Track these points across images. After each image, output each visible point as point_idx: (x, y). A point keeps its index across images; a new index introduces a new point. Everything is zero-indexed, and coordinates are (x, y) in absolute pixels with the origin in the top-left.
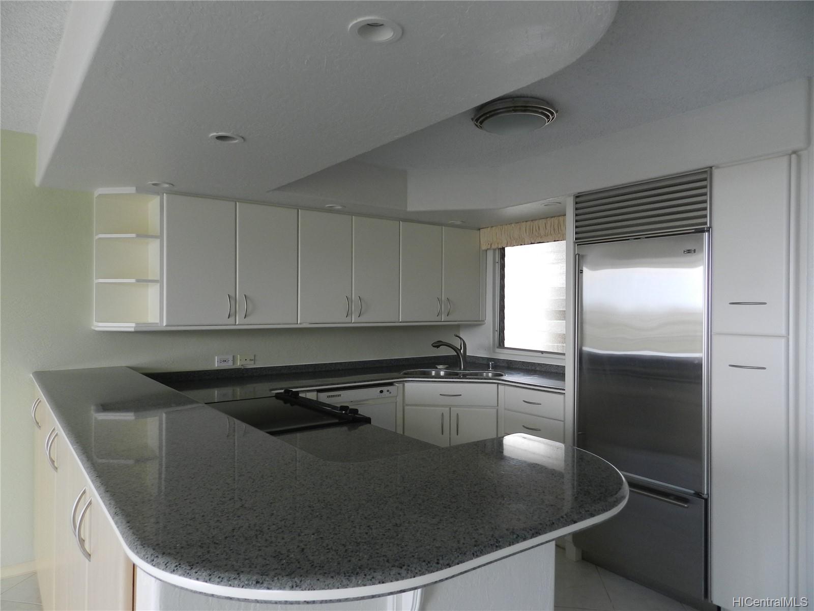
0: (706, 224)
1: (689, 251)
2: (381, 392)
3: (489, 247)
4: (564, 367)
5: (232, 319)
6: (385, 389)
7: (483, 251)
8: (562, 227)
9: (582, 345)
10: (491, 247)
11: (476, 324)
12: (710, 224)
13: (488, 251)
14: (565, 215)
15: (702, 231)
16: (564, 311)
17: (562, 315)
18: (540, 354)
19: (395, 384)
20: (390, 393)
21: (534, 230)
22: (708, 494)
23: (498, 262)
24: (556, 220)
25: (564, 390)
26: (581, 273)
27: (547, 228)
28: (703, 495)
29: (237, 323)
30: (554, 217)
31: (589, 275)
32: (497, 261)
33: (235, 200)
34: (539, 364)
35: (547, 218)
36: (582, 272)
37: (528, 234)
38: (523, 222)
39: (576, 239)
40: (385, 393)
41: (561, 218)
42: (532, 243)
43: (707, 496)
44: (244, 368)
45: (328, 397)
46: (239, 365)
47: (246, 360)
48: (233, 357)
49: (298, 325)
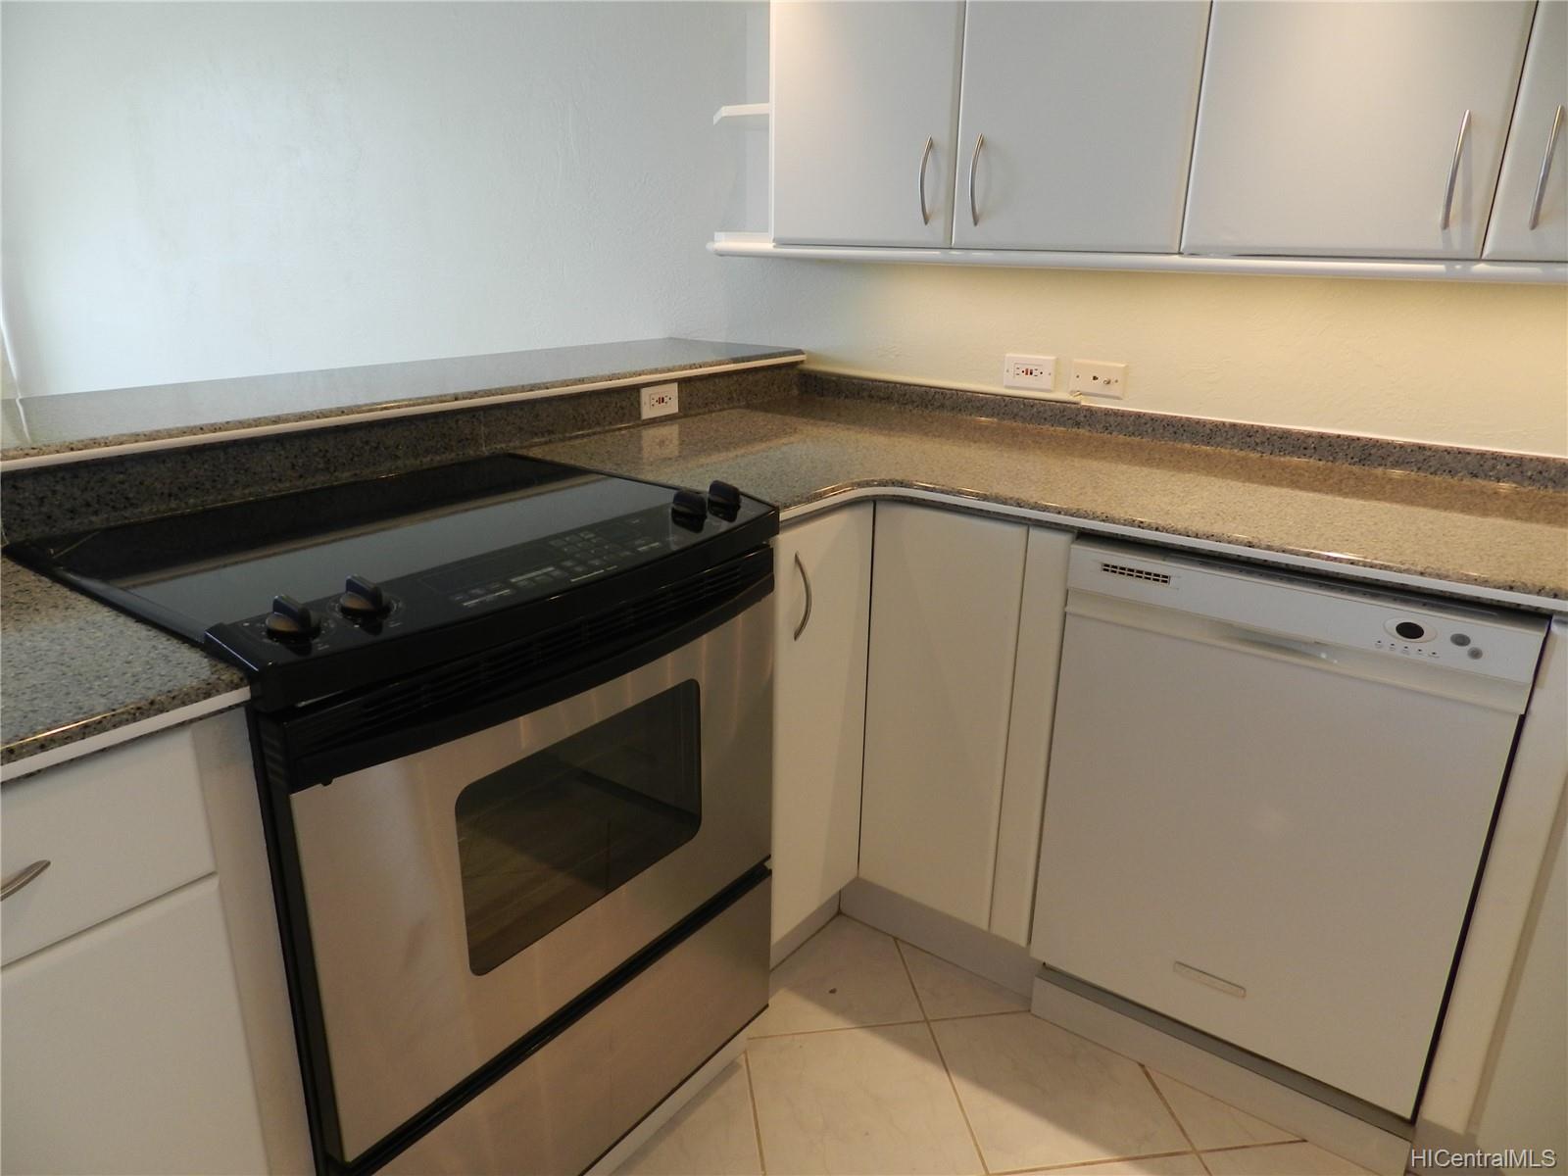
2: (1411, 630)
5: (939, 228)
6: (1438, 624)
29: (953, 243)
40: (1437, 643)
44: (1085, 402)
45: (1106, 567)
46: (1072, 392)
47: (1095, 378)
48: (1057, 361)
49: (1176, 259)
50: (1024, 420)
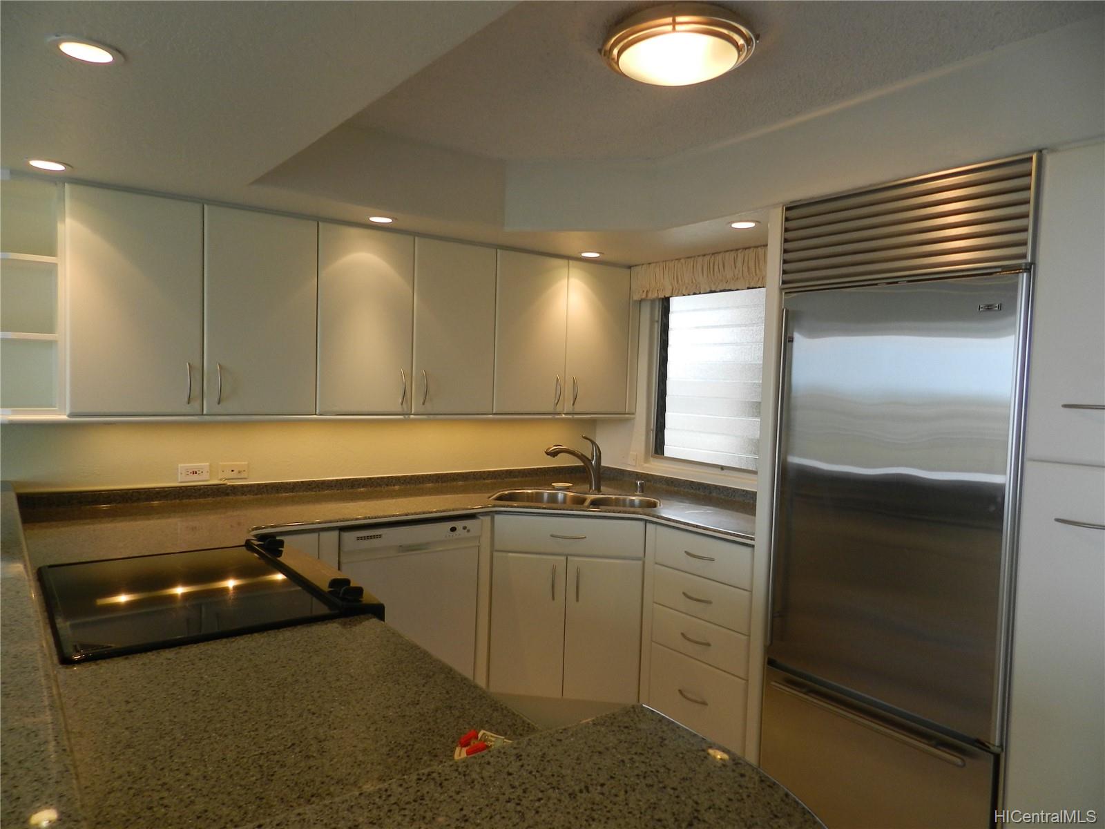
0: (1024, 256)
1: (989, 308)
2: (453, 529)
3: (644, 296)
4: (755, 494)
5: (196, 405)
6: (459, 524)
7: (636, 301)
8: (761, 262)
9: (787, 453)
10: (647, 296)
11: (620, 418)
12: (1032, 259)
13: (643, 304)
14: (767, 245)
15: (1017, 269)
16: (760, 403)
17: (756, 409)
18: (718, 471)
19: (478, 516)
20: (468, 531)
21: (716, 267)
22: (1001, 746)
23: (658, 321)
24: (751, 253)
25: (752, 539)
26: (789, 341)
27: (737, 265)
28: (992, 748)
29: (205, 412)
30: (749, 248)
31: (802, 344)
32: (656, 319)
33: (202, 201)
34: (716, 487)
35: (737, 250)
36: (791, 340)
37: (705, 277)
38: (699, 256)
39: (784, 282)
40: (460, 531)
41: (761, 251)
42: (711, 292)
43: (1000, 749)
44: (229, 484)
45: (358, 539)
46: (221, 480)
47: (232, 471)
48: (210, 466)
49: (315, 416)
50: (196, 498)
